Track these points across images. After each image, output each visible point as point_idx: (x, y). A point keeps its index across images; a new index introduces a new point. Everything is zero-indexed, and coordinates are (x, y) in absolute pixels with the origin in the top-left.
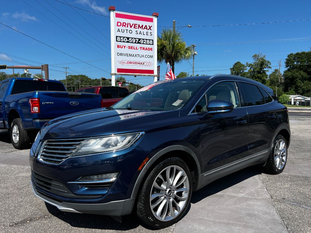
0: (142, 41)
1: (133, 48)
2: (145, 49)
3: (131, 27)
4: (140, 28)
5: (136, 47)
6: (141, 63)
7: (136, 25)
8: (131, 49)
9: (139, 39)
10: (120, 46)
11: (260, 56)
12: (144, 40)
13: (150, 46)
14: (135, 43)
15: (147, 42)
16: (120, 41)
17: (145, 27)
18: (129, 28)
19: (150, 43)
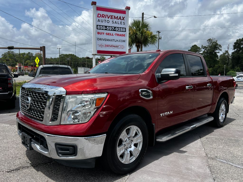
0: (117, 29)
2: (119, 35)
3: (108, 18)
4: (116, 19)
5: (112, 34)
6: (116, 46)
7: (112, 16)
8: (108, 35)
9: (115, 28)
10: (100, 33)
11: (213, 40)
12: (119, 28)
13: (123, 33)
14: (112, 30)
15: (120, 29)
16: (100, 29)
17: (119, 18)
18: (107, 19)
19: (123, 31)
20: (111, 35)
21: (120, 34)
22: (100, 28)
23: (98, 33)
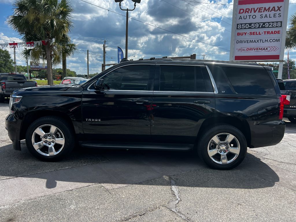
0: (267, 25)
1: (255, 34)
2: (270, 33)
3: (255, 12)
4: (266, 11)
5: (259, 32)
6: (264, 49)
7: (261, 9)
8: (253, 34)
9: (264, 23)
10: (240, 34)
12: (270, 24)
13: (277, 29)
14: (259, 28)
15: (273, 24)
16: (241, 29)
17: (273, 8)
18: (253, 13)
19: (278, 26)
20: (256, 34)
21: (272, 32)
22: (242, 27)
23: (238, 34)
